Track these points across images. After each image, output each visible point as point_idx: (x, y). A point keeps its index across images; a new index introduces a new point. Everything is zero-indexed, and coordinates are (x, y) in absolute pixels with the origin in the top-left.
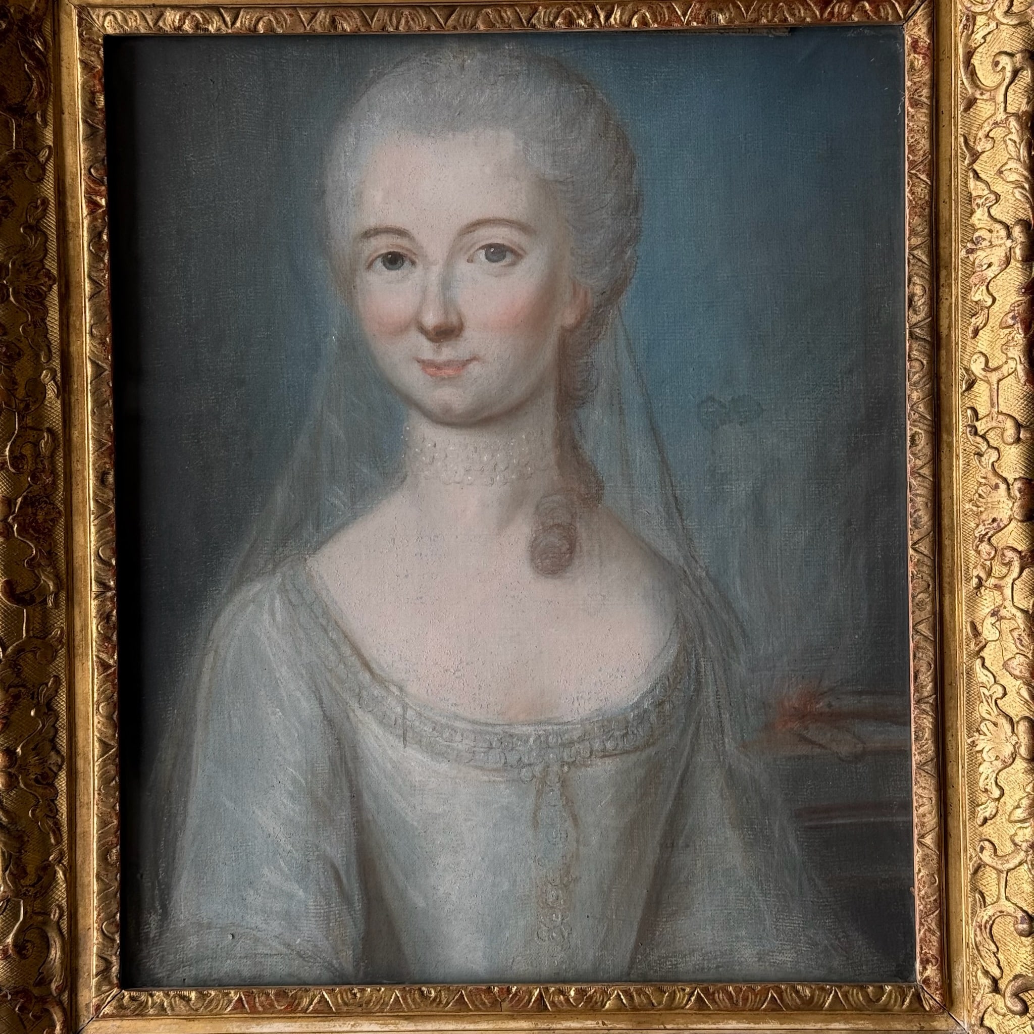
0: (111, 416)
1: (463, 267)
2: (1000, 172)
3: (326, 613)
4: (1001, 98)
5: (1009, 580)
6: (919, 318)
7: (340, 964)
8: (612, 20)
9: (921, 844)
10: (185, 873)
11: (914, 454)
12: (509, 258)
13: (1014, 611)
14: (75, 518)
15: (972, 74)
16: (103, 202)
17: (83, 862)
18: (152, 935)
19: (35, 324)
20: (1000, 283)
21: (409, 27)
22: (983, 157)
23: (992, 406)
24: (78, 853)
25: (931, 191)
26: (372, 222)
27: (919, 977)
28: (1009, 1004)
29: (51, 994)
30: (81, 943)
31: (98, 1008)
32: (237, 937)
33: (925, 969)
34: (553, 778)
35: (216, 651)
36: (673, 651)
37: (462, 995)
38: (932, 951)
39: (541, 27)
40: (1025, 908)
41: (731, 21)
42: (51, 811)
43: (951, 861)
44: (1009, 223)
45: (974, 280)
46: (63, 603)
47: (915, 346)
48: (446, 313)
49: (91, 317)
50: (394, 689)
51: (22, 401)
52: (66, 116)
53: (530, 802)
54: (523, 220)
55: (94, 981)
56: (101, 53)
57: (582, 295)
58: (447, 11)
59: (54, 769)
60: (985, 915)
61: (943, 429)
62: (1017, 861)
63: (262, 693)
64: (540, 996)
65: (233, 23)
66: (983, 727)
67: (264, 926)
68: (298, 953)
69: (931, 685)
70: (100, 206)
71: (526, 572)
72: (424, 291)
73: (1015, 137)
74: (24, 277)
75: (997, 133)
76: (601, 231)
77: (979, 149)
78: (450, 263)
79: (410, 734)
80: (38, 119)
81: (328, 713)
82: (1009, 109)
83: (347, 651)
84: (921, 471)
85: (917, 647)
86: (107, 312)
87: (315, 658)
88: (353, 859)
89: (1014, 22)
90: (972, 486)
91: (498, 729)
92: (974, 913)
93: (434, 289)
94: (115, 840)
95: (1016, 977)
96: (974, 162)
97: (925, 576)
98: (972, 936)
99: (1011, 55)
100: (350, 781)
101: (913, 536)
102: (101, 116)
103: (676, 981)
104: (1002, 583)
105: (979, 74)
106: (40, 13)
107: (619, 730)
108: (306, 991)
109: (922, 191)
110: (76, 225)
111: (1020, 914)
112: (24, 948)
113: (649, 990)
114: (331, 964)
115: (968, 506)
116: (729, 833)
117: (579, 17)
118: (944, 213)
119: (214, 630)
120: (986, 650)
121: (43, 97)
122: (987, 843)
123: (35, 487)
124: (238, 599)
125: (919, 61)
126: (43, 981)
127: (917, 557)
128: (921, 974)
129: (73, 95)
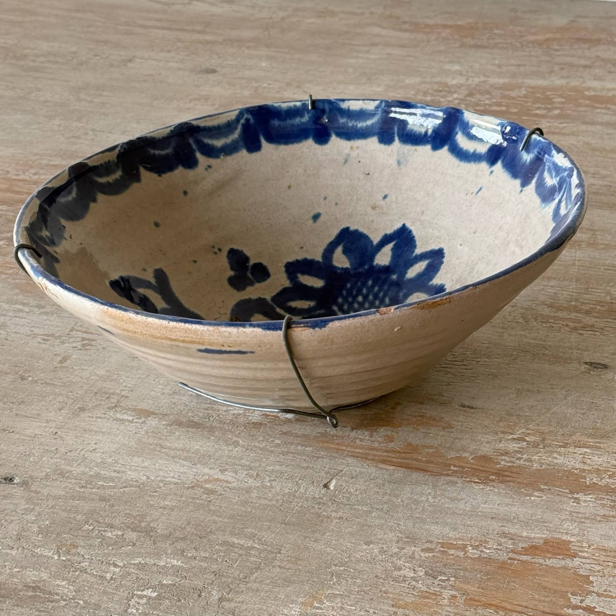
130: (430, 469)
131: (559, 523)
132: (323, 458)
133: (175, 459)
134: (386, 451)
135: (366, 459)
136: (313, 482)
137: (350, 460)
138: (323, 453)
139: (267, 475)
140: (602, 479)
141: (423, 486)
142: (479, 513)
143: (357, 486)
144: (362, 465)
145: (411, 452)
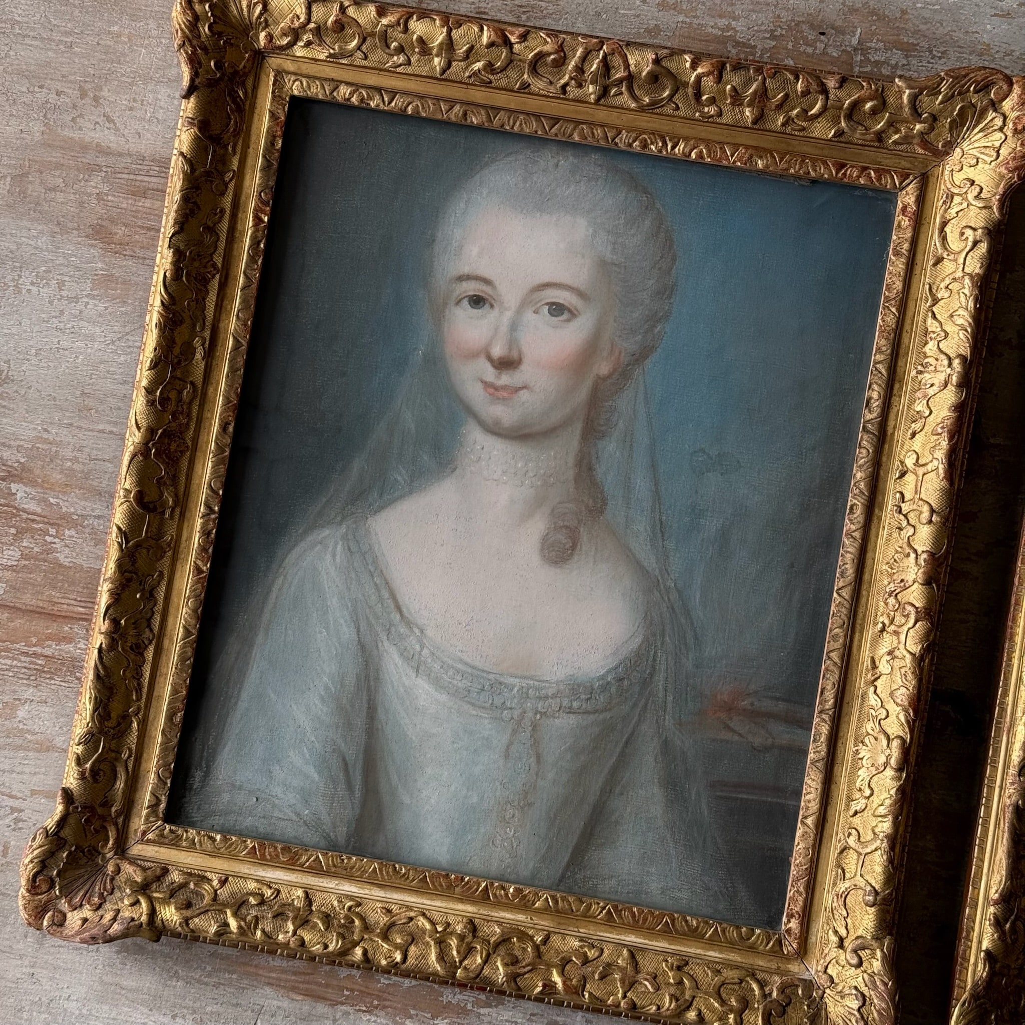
0: (240, 381)
1: (529, 316)
2: (951, 316)
3: (375, 562)
4: (961, 261)
5: (905, 628)
6: (872, 416)
7: (336, 836)
8: (677, 150)
9: (803, 823)
10: (229, 743)
11: (850, 520)
12: (566, 316)
13: (905, 653)
14: (198, 454)
15: (944, 239)
16: (266, 219)
17: (155, 718)
18: (195, 787)
19: (197, 301)
20: (937, 400)
21: (522, 129)
22: (941, 303)
23: (916, 493)
24: (151, 711)
25: (898, 322)
26: (466, 270)
27: (783, 927)
28: (848, 958)
29: (110, 815)
30: (141, 781)
31: (144, 833)
32: (260, 800)
33: (789, 921)
34: (527, 722)
35: (285, 576)
36: (638, 640)
37: (425, 876)
38: (797, 908)
39: (622, 146)
40: (873, 884)
41: (767, 166)
42: (137, 674)
43: (825, 841)
44: (951, 356)
45: (919, 394)
46: (177, 517)
47: (865, 437)
48: (510, 349)
49: (240, 304)
50: (417, 631)
51: (176, 357)
52: (251, 150)
53: (505, 739)
54: (582, 288)
55: (144, 812)
56: (286, 109)
57: (617, 353)
58: (552, 122)
59: (147, 642)
60: (842, 886)
61: (876, 505)
62: (873, 847)
63: (315, 615)
64: (486, 888)
65: (390, 103)
66: (867, 740)
67: (283, 796)
68: (305, 822)
69: (832, 701)
70: (263, 222)
71: (535, 559)
72: (496, 330)
73: (967, 291)
74: (196, 264)
75: (955, 286)
76: (641, 308)
77: (939, 296)
78: (520, 311)
79: (422, 668)
80: (230, 149)
81: (362, 640)
82: (966, 270)
83: (386, 594)
84: (854, 534)
85: (827, 669)
86: (252, 302)
87: (360, 596)
88: (361, 756)
89: (981, 205)
90: (891, 552)
91: (491, 676)
92: (835, 884)
93: (504, 329)
94: (181, 706)
95: (857, 938)
96: (934, 305)
97: (843, 616)
98: (830, 902)
99: (974, 229)
100: (369, 696)
101: (839, 583)
102: (277, 155)
103: (595, 897)
104: (900, 630)
105: (949, 240)
106: (247, 70)
107: (585, 694)
108: (306, 850)
109: (891, 320)
110: (243, 233)
111: (869, 888)
112: (98, 774)
113: (571, 899)
114: (328, 835)
115: (885, 567)
116: (656, 790)
117: (652, 143)
118: (905, 340)
119: (287, 561)
120: (879, 681)
121: (237, 134)
122: (854, 831)
123: (174, 424)
124: (310, 539)
125: (906, 222)
126: (107, 804)
127: (839, 599)
128: (786, 925)
129: (259, 135)
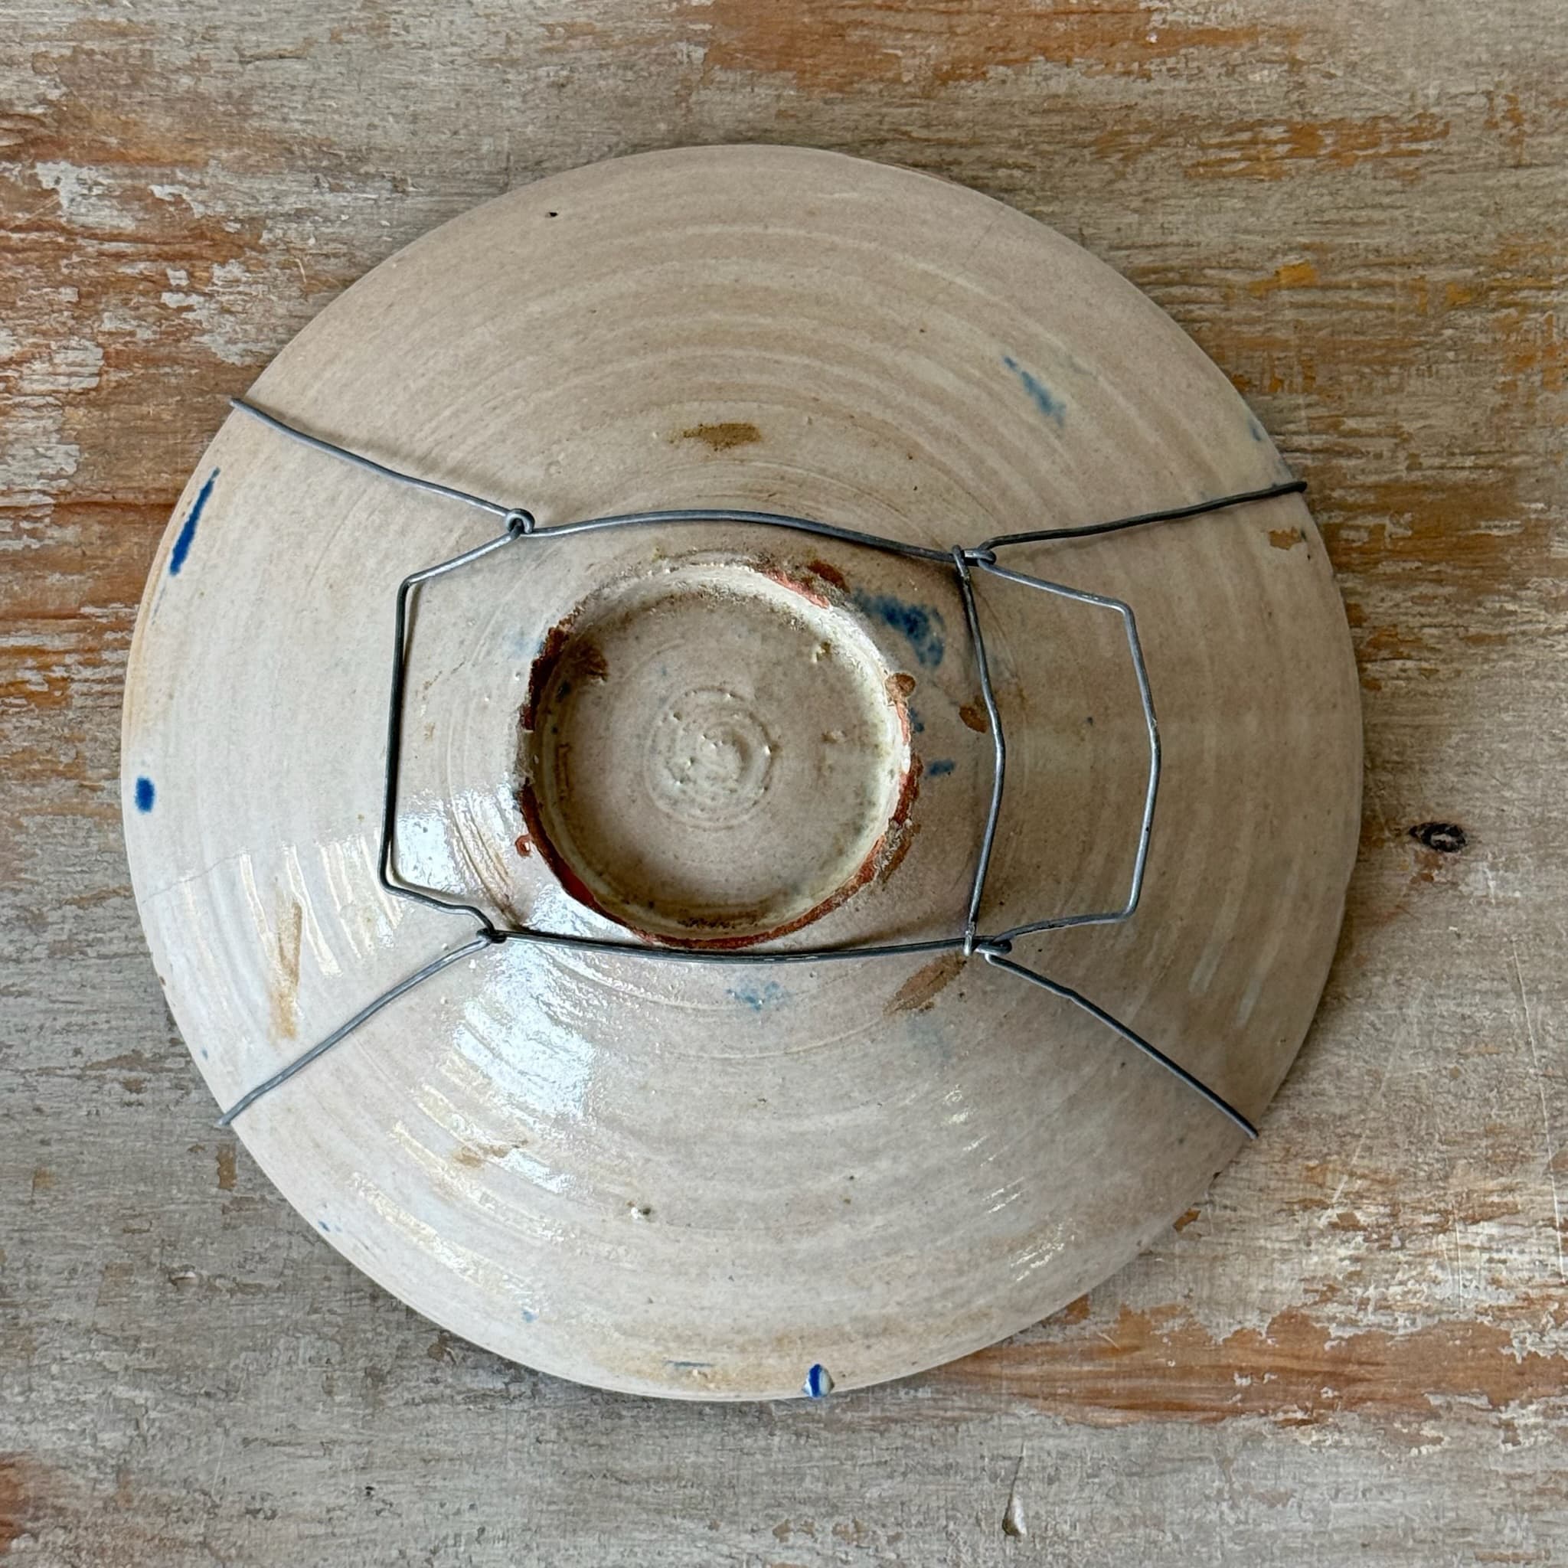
130: (1195, 1398)
131: (1492, 1527)
132: (966, 1420)
133: (668, 1519)
134: (1088, 1355)
135: (1053, 1396)
136: (978, 1522)
137: (1024, 1412)
138: (959, 1403)
139: (876, 1522)
140: (1542, 1333)
141: (1200, 1469)
142: (1336, 1537)
143: (1071, 1509)
144: (1055, 1425)
145: (1136, 1342)
